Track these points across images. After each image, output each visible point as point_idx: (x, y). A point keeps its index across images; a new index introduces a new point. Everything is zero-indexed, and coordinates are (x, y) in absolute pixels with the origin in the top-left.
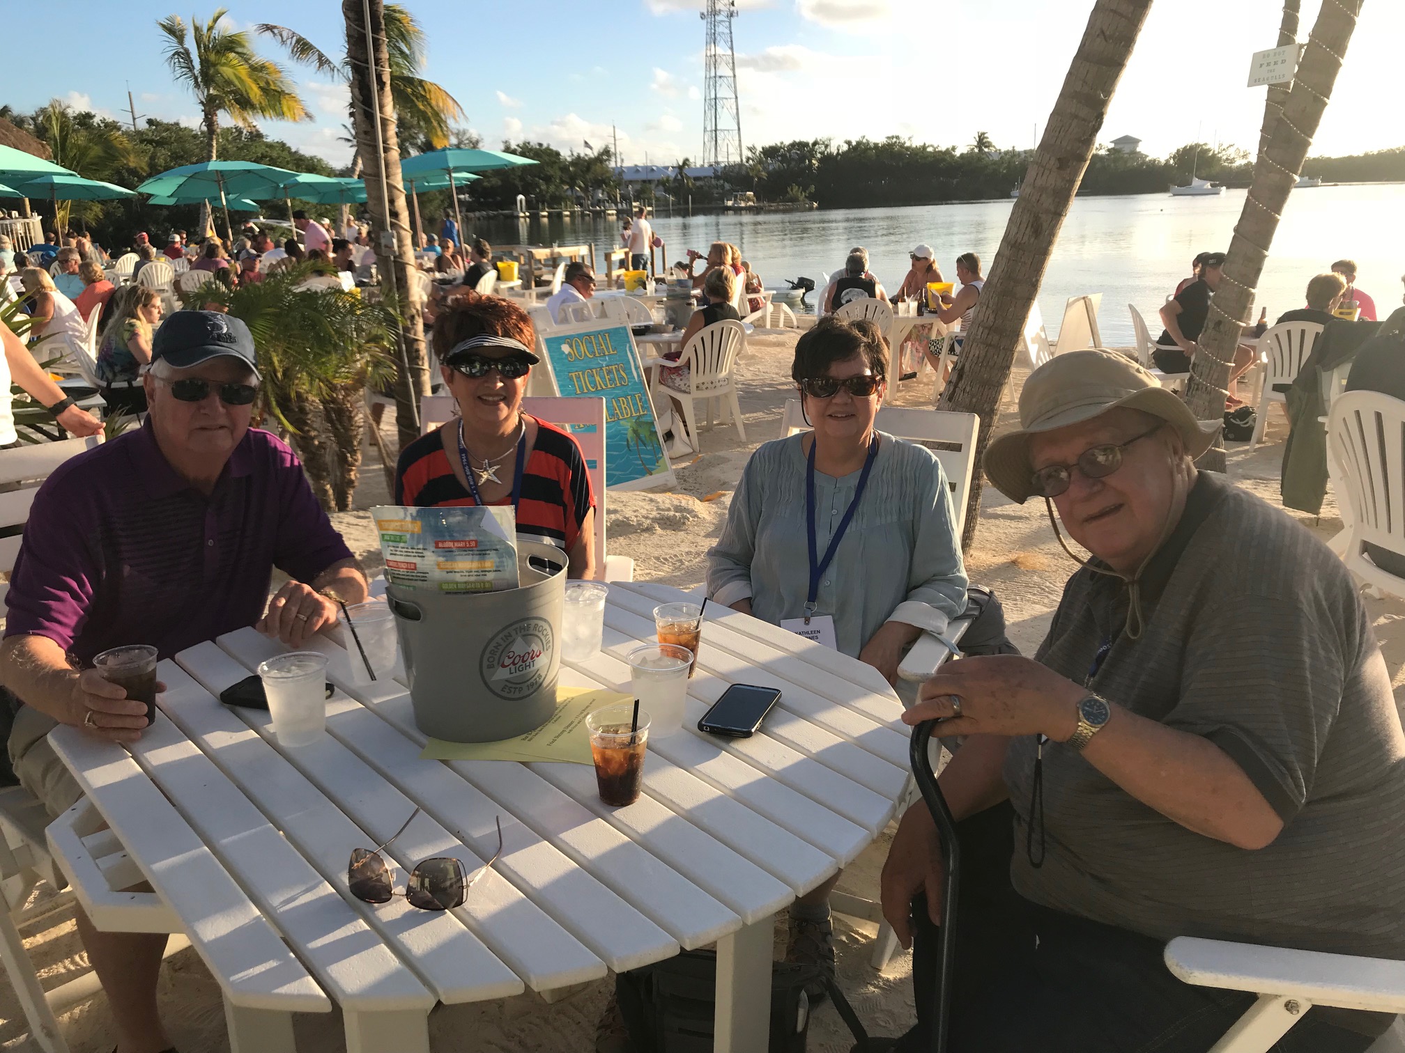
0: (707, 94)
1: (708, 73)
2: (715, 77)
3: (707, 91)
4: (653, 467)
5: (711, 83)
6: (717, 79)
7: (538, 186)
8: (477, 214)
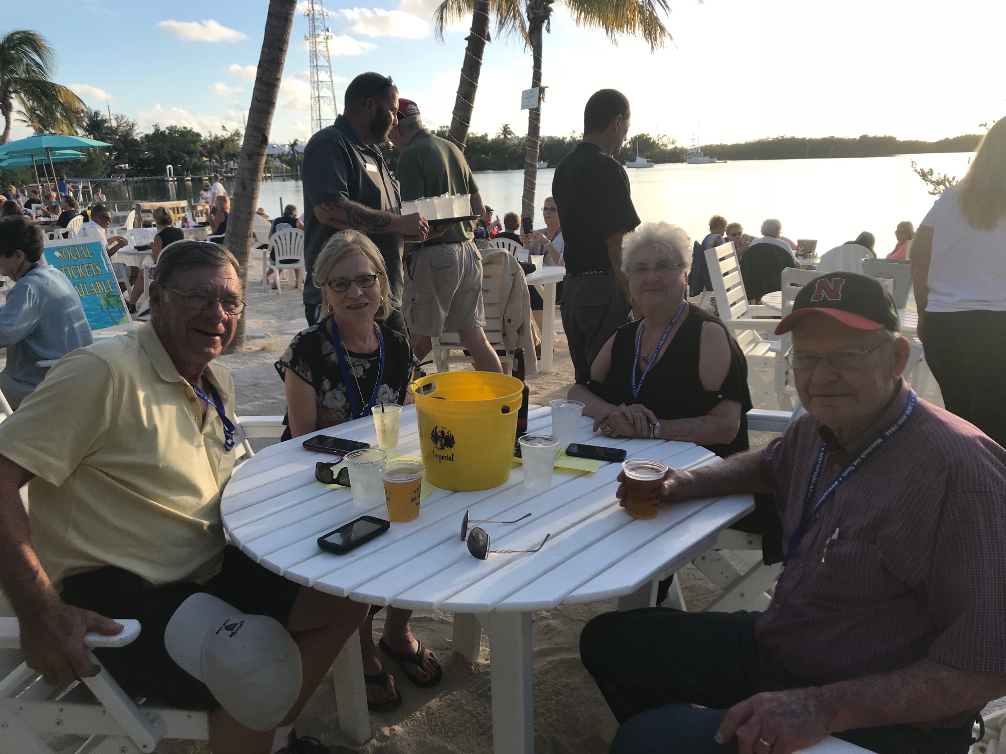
0: (313, 93)
1: (312, 79)
2: (318, 81)
3: (313, 91)
4: (119, 320)
5: (315, 86)
6: (319, 83)
7: (182, 158)
8: (135, 179)
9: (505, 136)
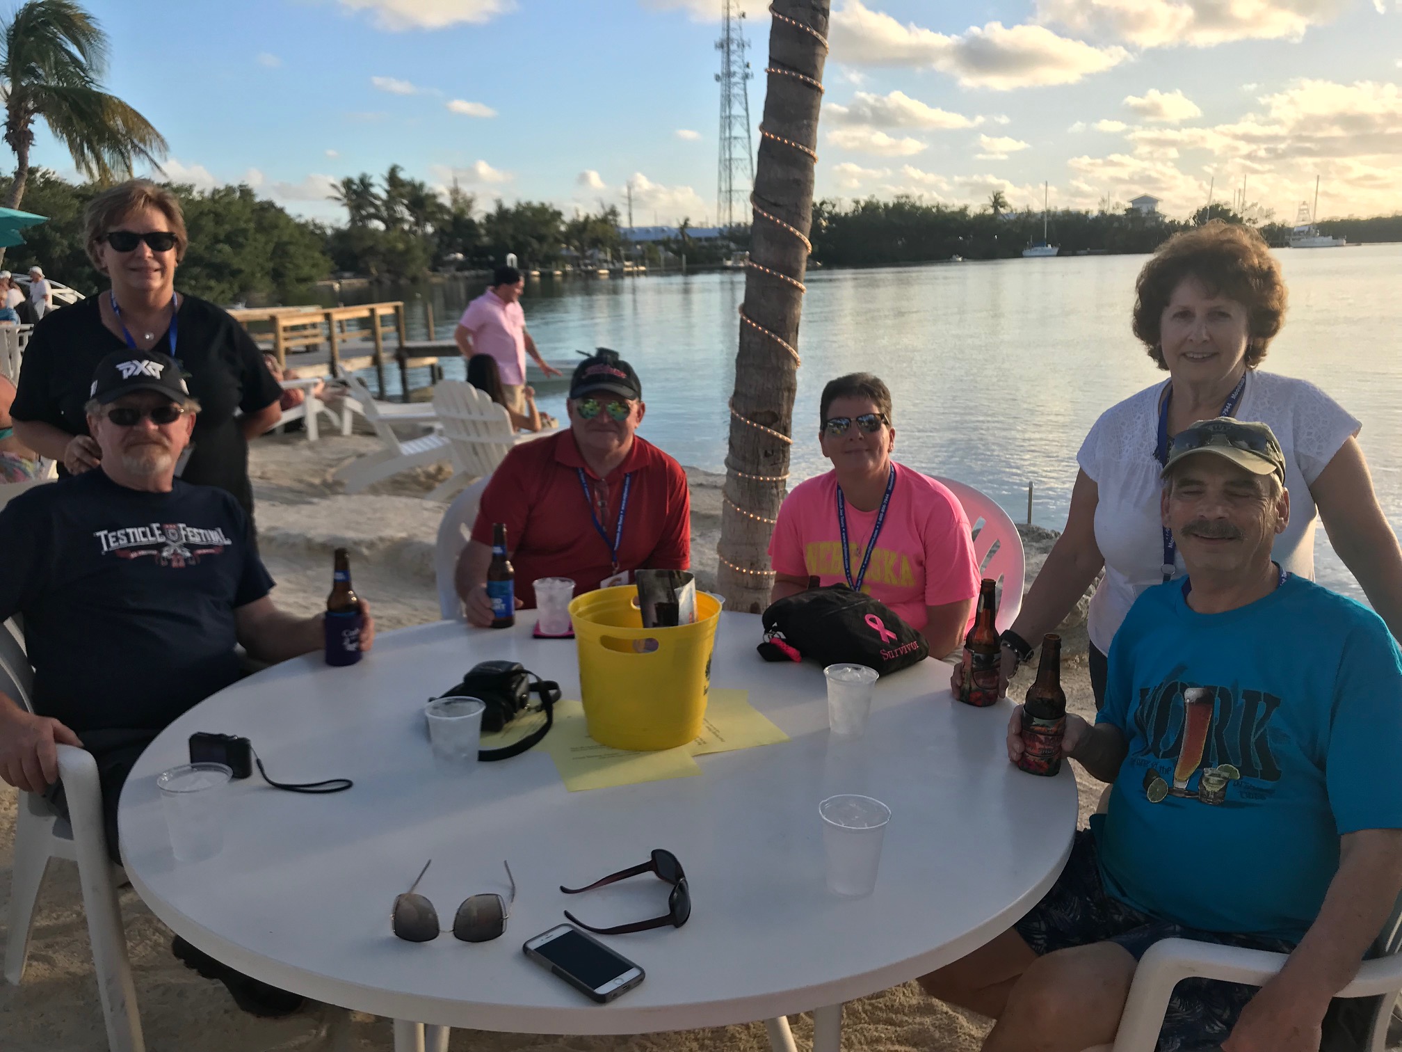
0: (722, 155)
1: (722, 134)
2: (730, 138)
3: (722, 152)
5: (726, 145)
6: (732, 140)
7: (531, 245)
8: (469, 273)
9: (996, 209)
